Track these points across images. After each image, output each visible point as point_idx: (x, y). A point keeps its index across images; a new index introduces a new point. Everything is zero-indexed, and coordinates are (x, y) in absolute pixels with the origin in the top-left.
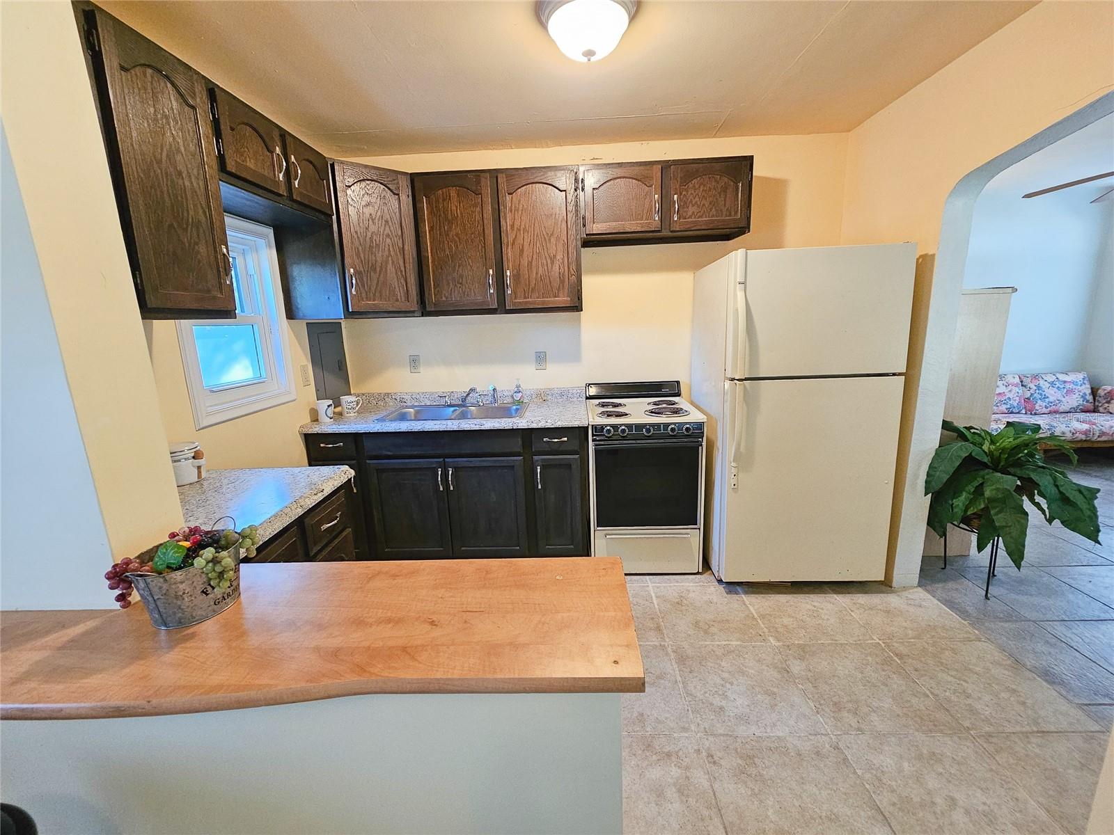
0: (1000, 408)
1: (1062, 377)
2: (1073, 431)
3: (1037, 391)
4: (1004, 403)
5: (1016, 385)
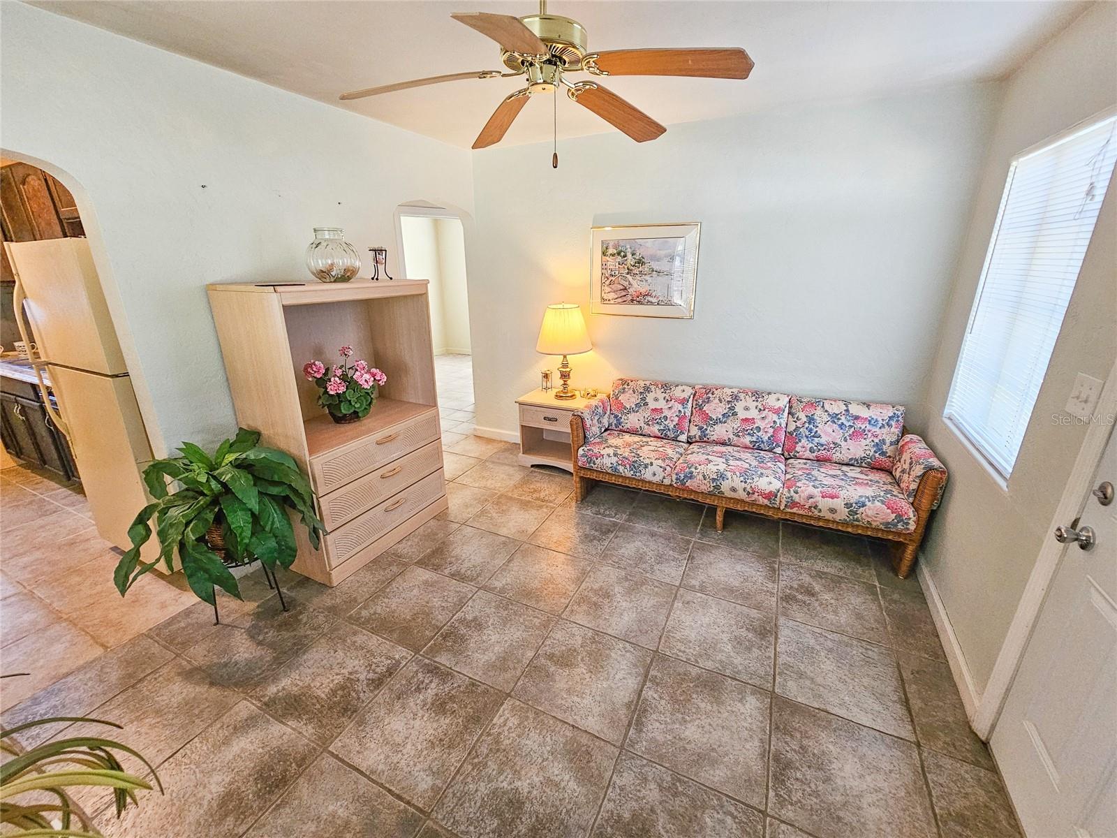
0: (742, 440)
1: (857, 410)
3: (807, 425)
4: (749, 434)
5: (778, 411)
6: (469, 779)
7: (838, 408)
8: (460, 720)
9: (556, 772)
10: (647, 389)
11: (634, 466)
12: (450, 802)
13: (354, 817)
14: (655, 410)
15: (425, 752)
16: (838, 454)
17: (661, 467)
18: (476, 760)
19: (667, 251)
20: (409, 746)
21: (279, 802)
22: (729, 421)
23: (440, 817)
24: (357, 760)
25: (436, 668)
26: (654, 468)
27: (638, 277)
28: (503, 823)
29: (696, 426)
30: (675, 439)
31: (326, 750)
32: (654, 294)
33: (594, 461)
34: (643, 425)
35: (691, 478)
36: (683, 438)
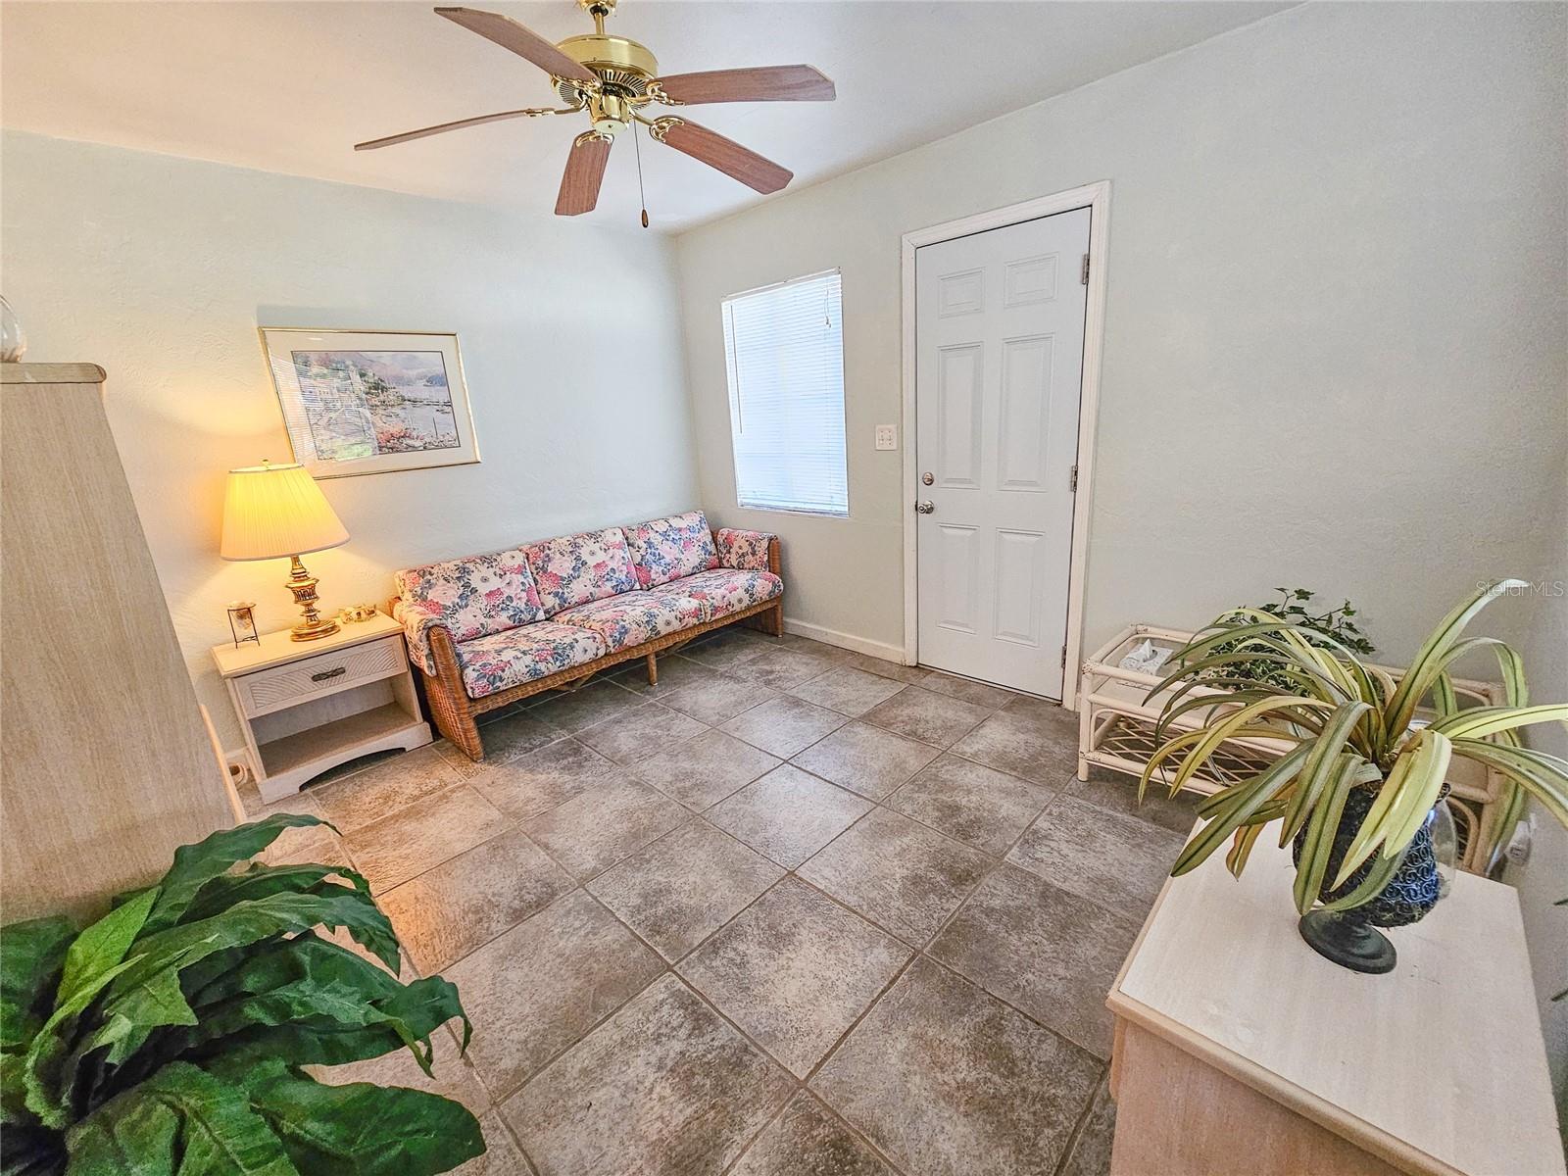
0: (603, 589)
1: (676, 523)
2: (679, 616)
3: (649, 551)
4: (607, 580)
5: (619, 547)
6: (886, 914)
7: (662, 527)
8: (808, 919)
9: (892, 848)
10: (463, 571)
11: (557, 653)
12: (906, 932)
13: (910, 1028)
14: (490, 594)
15: (842, 956)
16: (683, 567)
17: (589, 638)
18: (865, 907)
19: (420, 371)
20: (828, 974)
21: (873, 1141)
22: (582, 574)
23: (921, 941)
24: (833, 1036)
25: (713, 943)
26: (582, 643)
27: (380, 411)
28: (933, 891)
29: (549, 594)
30: (533, 621)
31: (802, 1084)
32: (414, 434)
33: (501, 677)
34: (483, 620)
35: (626, 632)
36: (541, 615)
